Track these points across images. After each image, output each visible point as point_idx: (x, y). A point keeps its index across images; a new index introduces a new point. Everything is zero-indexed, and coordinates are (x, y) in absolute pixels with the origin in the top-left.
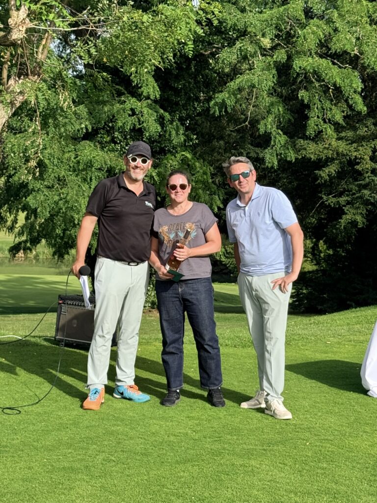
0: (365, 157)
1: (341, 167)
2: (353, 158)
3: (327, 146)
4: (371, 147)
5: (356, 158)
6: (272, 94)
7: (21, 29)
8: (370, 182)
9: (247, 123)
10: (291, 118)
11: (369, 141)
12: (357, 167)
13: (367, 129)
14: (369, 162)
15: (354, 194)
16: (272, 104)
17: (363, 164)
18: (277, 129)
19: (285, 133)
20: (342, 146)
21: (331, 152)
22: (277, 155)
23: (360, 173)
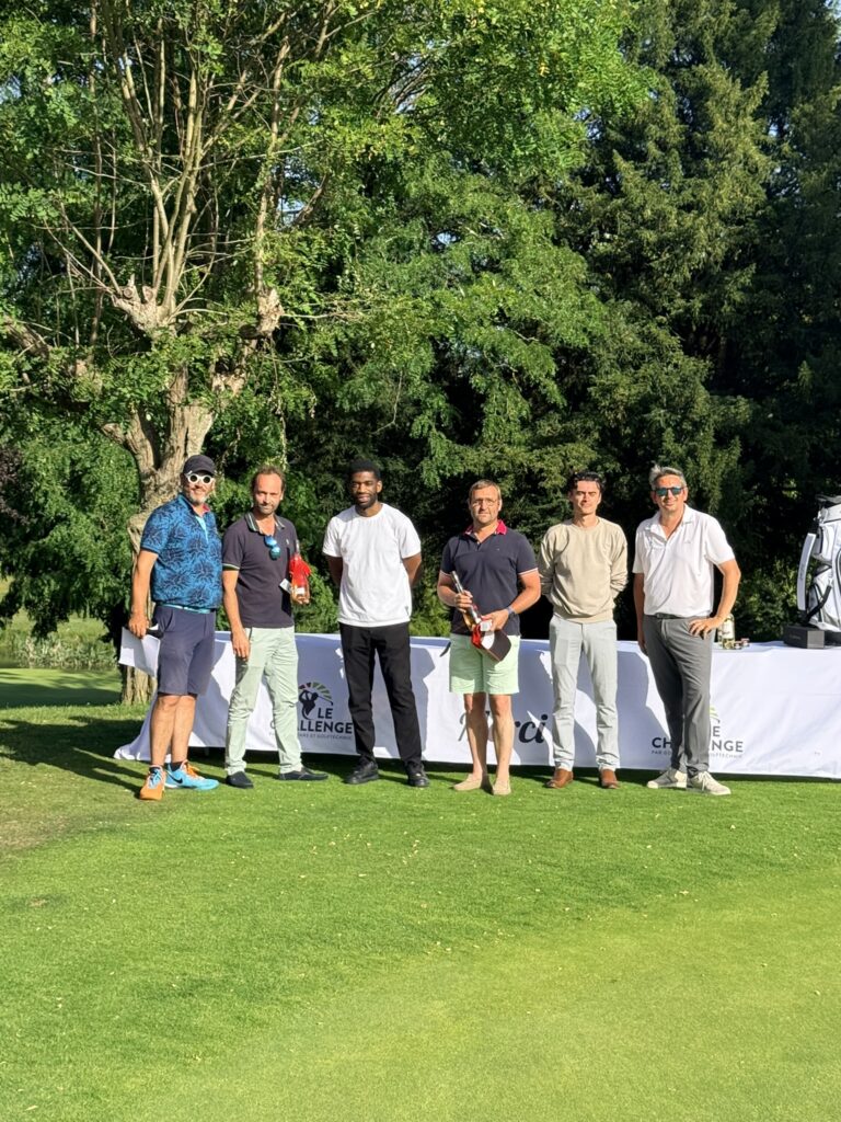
0: (553, 469)
1: (517, 485)
2: (536, 471)
3: (498, 453)
4: (561, 455)
5: (541, 470)
6: (427, 381)
7: (273, 317)
8: (559, 506)
9: (393, 422)
10: (458, 415)
11: (555, 446)
12: (542, 484)
13: (549, 428)
14: (559, 476)
15: (535, 522)
16: (428, 395)
17: (550, 479)
18: (438, 430)
19: (448, 437)
20: (522, 455)
21: (506, 462)
22: (438, 468)
23: (543, 493)
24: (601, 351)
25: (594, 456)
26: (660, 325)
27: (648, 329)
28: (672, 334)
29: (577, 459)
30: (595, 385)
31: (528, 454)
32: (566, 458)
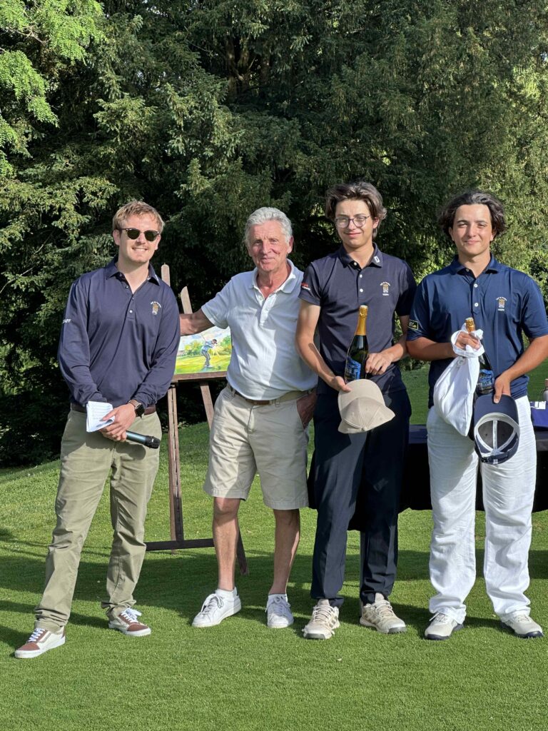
0: (68, 206)
1: (30, 226)
2: (47, 209)
4: (75, 189)
5: (52, 208)
8: (80, 249)
11: (70, 181)
13: (67, 161)
15: (57, 269)
17: (65, 218)
21: (8, 201)
23: (62, 234)
24: (110, 74)
25: (112, 189)
26: (179, 40)
27: (164, 44)
28: (192, 48)
29: (94, 194)
30: (102, 109)
31: (38, 193)
32: (81, 195)
